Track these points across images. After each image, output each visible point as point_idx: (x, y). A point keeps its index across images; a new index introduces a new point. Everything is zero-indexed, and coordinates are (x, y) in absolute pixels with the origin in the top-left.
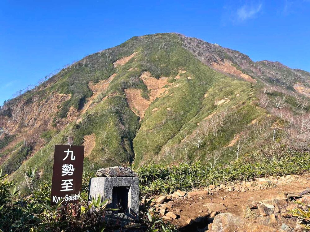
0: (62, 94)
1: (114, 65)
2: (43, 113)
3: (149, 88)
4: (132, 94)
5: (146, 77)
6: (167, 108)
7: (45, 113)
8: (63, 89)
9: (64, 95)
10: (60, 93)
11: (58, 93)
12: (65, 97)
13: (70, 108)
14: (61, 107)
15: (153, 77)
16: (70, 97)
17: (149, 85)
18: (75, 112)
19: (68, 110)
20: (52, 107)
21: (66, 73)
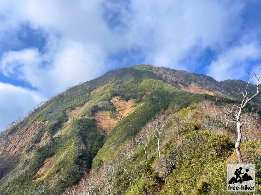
0: (40, 122)
1: (90, 93)
2: (23, 140)
3: (117, 109)
4: (101, 116)
5: (116, 100)
6: (129, 125)
7: (24, 140)
8: (42, 117)
9: (42, 122)
10: (39, 121)
11: (37, 121)
12: (42, 124)
13: (44, 133)
14: (36, 133)
15: (123, 100)
16: (46, 124)
17: (118, 106)
18: (49, 136)
19: (42, 136)
20: (30, 134)
21: (49, 104)
